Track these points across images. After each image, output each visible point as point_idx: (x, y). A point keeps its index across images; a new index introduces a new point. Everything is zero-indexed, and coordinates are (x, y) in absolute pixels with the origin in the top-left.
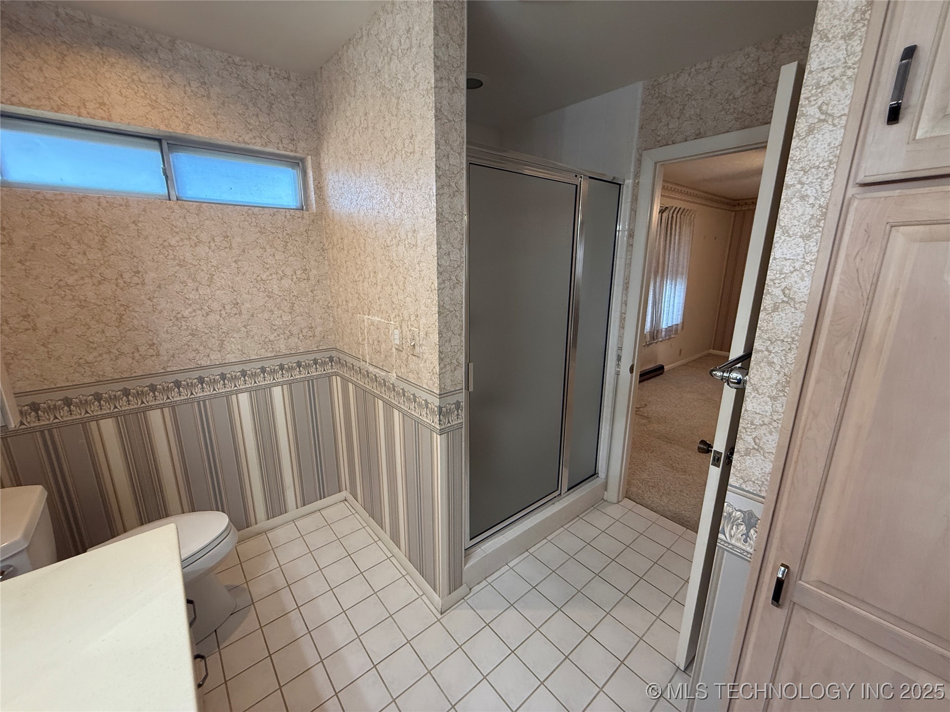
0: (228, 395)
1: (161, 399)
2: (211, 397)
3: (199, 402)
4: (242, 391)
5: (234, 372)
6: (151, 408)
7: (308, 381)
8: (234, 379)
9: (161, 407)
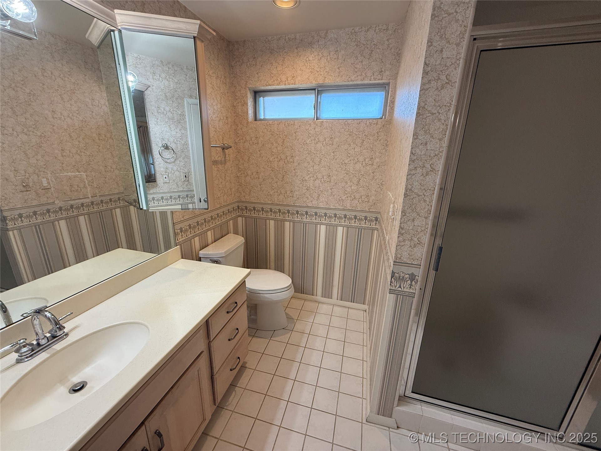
0: (316, 224)
1: (290, 218)
2: (310, 223)
3: (304, 224)
4: (323, 224)
5: (321, 213)
6: (286, 220)
7: (359, 229)
8: (320, 216)
9: (290, 221)
